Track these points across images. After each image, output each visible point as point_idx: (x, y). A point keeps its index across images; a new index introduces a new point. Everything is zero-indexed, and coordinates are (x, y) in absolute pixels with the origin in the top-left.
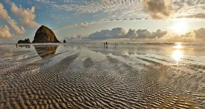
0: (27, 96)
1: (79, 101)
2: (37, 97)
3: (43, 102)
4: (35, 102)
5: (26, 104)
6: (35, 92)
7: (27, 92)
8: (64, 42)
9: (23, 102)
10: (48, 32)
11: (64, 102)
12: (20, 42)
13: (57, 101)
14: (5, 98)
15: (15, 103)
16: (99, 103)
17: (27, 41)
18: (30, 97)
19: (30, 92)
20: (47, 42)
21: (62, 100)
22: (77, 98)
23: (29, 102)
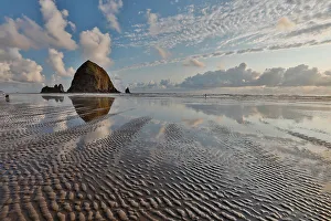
0: (53, 194)
1: (152, 205)
2: (72, 195)
3: (83, 206)
4: (68, 206)
5: (51, 209)
6: (69, 185)
7: (53, 185)
8: (127, 91)
9: (45, 204)
10: (97, 73)
11: (122, 207)
12: (46, 90)
13: (109, 205)
14: (13, 196)
15: (30, 205)
16: (190, 212)
17: (58, 89)
18: (59, 195)
19: (59, 186)
20: (96, 91)
21: (120, 202)
22: (148, 201)
23: (56, 206)
